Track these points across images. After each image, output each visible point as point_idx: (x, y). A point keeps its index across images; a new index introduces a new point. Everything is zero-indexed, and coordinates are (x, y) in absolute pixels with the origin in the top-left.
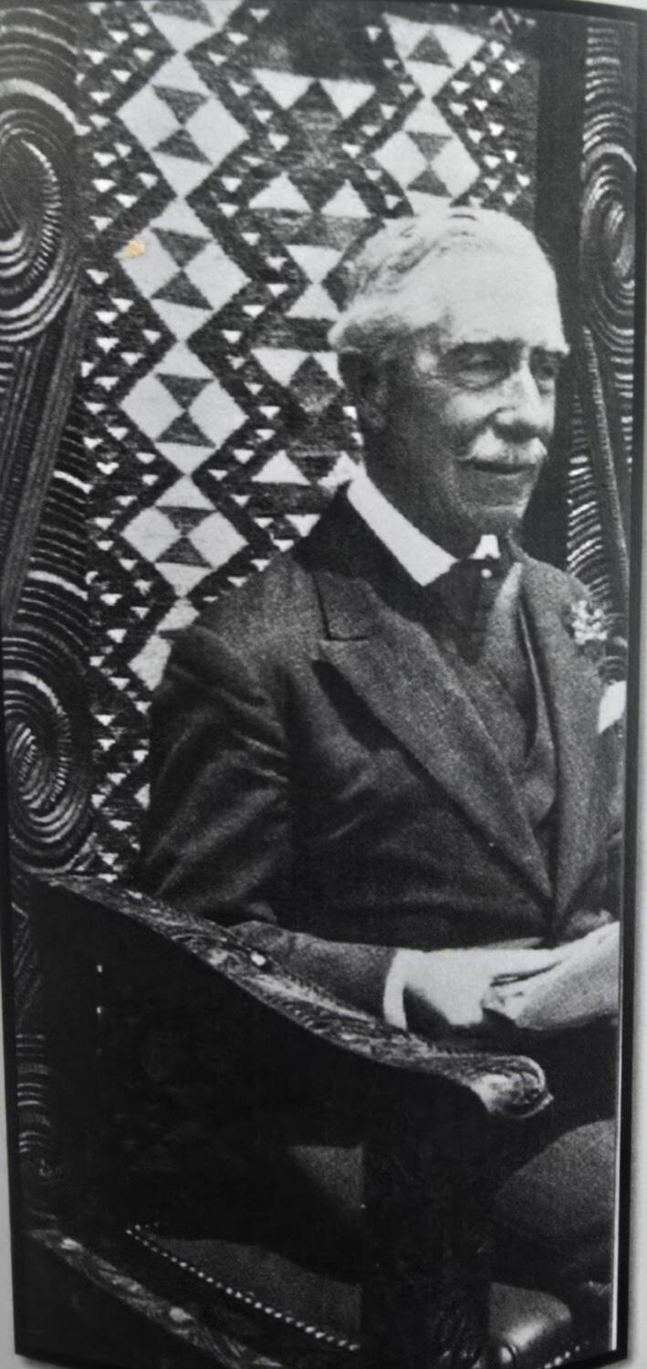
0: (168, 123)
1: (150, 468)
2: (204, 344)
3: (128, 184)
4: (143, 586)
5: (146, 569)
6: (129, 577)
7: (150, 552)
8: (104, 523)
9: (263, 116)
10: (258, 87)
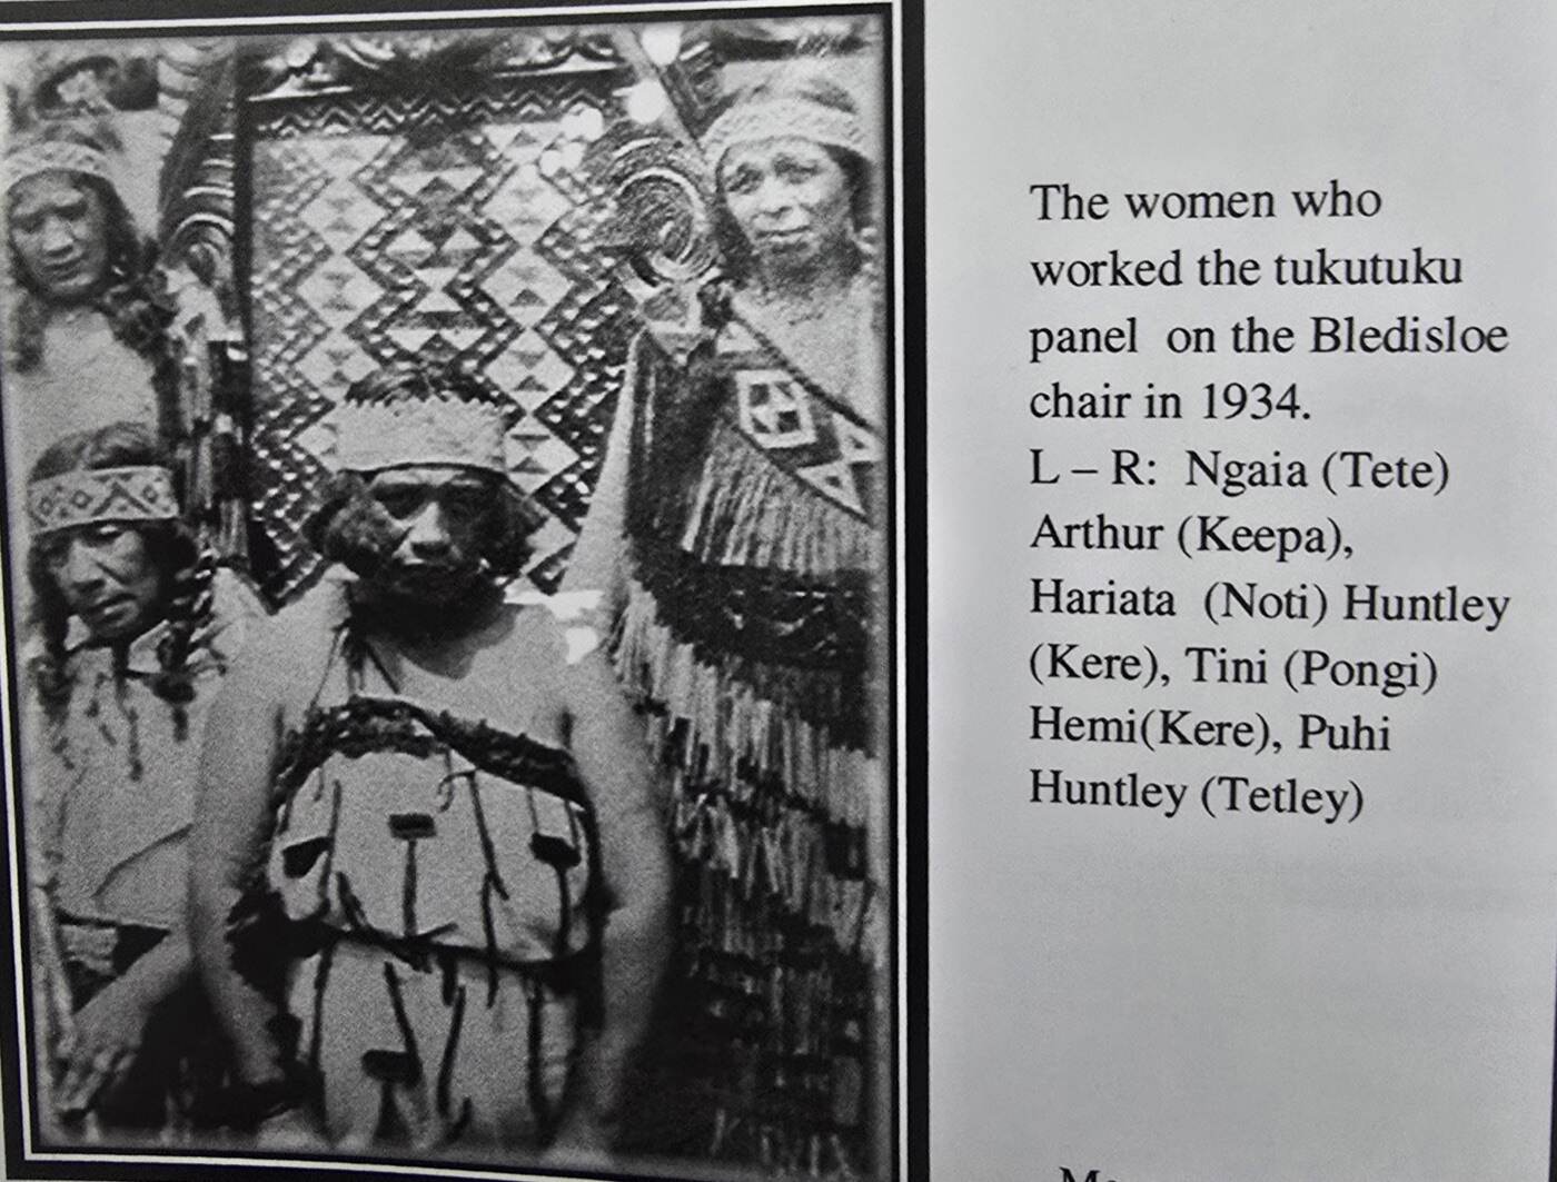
0: (332, 215)
1: (316, 402)
2: (354, 331)
3: (306, 250)
4: (310, 469)
5: (311, 460)
6: (299, 465)
7: (315, 451)
8: (285, 433)
9: (396, 201)
10: (392, 186)
